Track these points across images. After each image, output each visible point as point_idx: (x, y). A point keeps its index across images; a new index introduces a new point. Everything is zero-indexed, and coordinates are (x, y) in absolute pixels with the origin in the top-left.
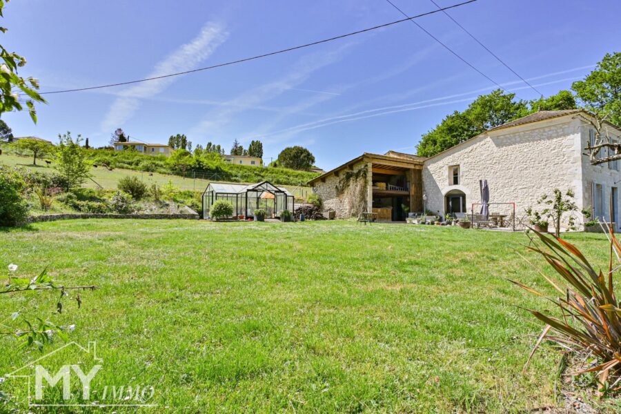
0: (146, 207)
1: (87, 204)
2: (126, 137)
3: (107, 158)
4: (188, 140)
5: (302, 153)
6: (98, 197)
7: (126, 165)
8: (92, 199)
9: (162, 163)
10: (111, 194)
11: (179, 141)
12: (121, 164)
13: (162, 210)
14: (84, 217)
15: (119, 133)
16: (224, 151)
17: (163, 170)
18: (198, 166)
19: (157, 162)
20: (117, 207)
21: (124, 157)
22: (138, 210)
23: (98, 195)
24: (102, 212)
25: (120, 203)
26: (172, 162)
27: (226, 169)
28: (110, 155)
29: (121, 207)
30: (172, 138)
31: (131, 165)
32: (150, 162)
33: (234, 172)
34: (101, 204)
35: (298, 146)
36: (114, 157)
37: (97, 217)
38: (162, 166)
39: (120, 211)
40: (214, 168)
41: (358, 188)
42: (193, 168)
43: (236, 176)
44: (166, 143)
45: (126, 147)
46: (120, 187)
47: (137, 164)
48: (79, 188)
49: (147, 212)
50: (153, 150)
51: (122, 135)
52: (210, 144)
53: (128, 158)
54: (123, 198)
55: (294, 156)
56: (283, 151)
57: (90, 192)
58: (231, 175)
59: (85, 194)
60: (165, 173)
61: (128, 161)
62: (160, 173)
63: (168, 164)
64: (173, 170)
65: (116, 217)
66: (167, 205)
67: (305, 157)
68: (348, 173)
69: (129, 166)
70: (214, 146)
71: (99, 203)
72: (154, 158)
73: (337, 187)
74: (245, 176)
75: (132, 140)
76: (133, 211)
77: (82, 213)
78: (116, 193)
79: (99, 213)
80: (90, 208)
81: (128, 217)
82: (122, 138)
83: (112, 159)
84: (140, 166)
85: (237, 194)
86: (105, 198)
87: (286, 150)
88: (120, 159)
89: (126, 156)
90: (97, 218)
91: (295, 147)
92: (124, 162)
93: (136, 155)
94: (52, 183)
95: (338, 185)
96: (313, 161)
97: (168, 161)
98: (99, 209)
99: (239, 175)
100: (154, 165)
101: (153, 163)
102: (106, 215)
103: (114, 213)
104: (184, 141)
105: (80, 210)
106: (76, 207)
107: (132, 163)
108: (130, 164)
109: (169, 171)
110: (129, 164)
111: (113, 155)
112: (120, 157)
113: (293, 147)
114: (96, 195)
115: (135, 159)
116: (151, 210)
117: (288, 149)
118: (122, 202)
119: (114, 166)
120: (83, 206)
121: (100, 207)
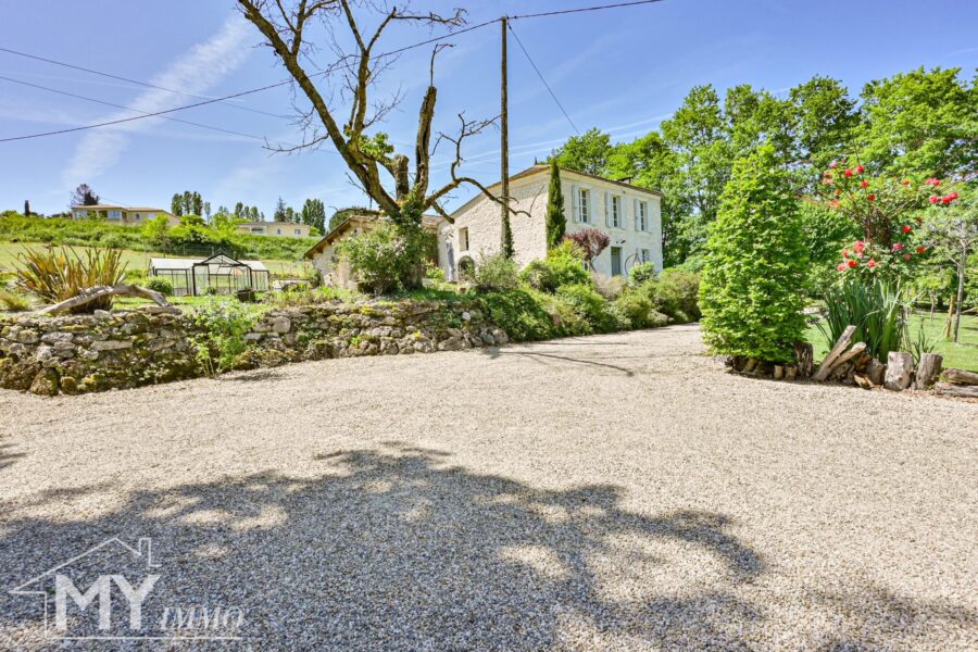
3: (48, 230)
4: (204, 200)
7: (79, 241)
9: (137, 236)
11: (188, 203)
12: (71, 239)
15: (83, 192)
16: (263, 216)
17: (138, 246)
18: (193, 239)
19: (129, 235)
21: (78, 230)
26: (153, 236)
28: (53, 227)
30: (177, 198)
31: (88, 240)
32: (118, 234)
33: (250, 246)
36: (59, 230)
38: (137, 240)
42: (186, 242)
43: (252, 251)
45: (90, 214)
47: (98, 239)
50: (138, 216)
51: (89, 193)
52: (240, 206)
58: (245, 249)
60: (142, 250)
61: (82, 234)
62: (135, 250)
63: (146, 237)
64: (155, 245)
69: (85, 242)
70: (247, 208)
74: (267, 251)
75: (103, 203)
82: (90, 200)
83: (57, 232)
84: (103, 240)
88: (70, 232)
92: (76, 237)
97: (146, 234)
99: (258, 249)
100: (124, 240)
101: (123, 237)
104: (198, 201)
107: (90, 237)
108: (86, 238)
109: (149, 247)
110: (84, 238)
111: (57, 226)
115: (95, 231)
119: (58, 242)
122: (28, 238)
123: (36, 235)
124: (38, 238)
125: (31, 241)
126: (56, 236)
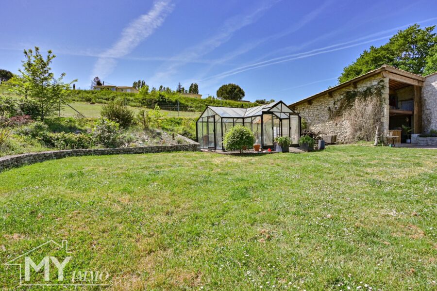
0: (136, 137)
1: (63, 137)
2: (102, 83)
3: (88, 95)
4: (146, 84)
5: (235, 89)
6: (79, 127)
7: (104, 101)
8: (72, 129)
9: (132, 98)
10: (93, 123)
11: (140, 85)
12: (100, 100)
13: (155, 141)
14: (59, 156)
15: (96, 81)
17: (133, 104)
18: (161, 100)
19: (128, 98)
20: (101, 139)
21: (102, 95)
22: (129, 142)
23: (79, 125)
24: (83, 147)
25: (107, 134)
26: (141, 97)
27: (183, 102)
28: (91, 93)
29: (108, 138)
30: (134, 83)
31: (108, 101)
32: (123, 97)
33: (189, 104)
34: (82, 136)
35: (231, 83)
36: (94, 95)
37: (77, 154)
38: (132, 101)
39: (107, 145)
40: (174, 101)
41: (370, 108)
44: (131, 86)
45: (102, 89)
46: (103, 114)
47: (113, 100)
48: (55, 117)
49: (139, 144)
50: (122, 90)
51: (99, 81)
52: (161, 87)
53: (105, 95)
54: (109, 127)
55: (230, 91)
56: (221, 88)
57: (70, 121)
58: (187, 106)
59: (63, 123)
60: (135, 106)
61: (105, 97)
62: (132, 106)
63: (137, 99)
64: (142, 103)
65: (102, 153)
66: (159, 134)
67: (238, 91)
68: (348, 93)
69: (106, 101)
71: (79, 135)
72: (126, 95)
73: (329, 109)
75: (106, 84)
76: (122, 143)
77: (56, 150)
78: (101, 122)
79: (80, 149)
80: (67, 141)
81: (118, 152)
82: (99, 83)
85: (243, 118)
86: (87, 127)
87: (223, 87)
89: (104, 94)
90: (77, 156)
91: (230, 84)
92: (102, 99)
93: (111, 93)
94: (19, 111)
95: (331, 106)
96: (243, 95)
97: (137, 97)
98: (80, 143)
100: (126, 100)
102: (90, 151)
103: (99, 147)
104: (144, 84)
105: (53, 145)
106: (48, 142)
107: (109, 99)
108: (107, 99)
109: (139, 104)
111: (93, 93)
112: (98, 95)
113: (227, 84)
114: (77, 125)
115: (111, 95)
116: (144, 141)
117: (225, 86)
118: (109, 132)
119: (94, 101)
120: (58, 139)
121: (80, 140)
122: (79, 99)
123: (83, 98)
124: (84, 99)
125: (81, 101)
126: (93, 98)
